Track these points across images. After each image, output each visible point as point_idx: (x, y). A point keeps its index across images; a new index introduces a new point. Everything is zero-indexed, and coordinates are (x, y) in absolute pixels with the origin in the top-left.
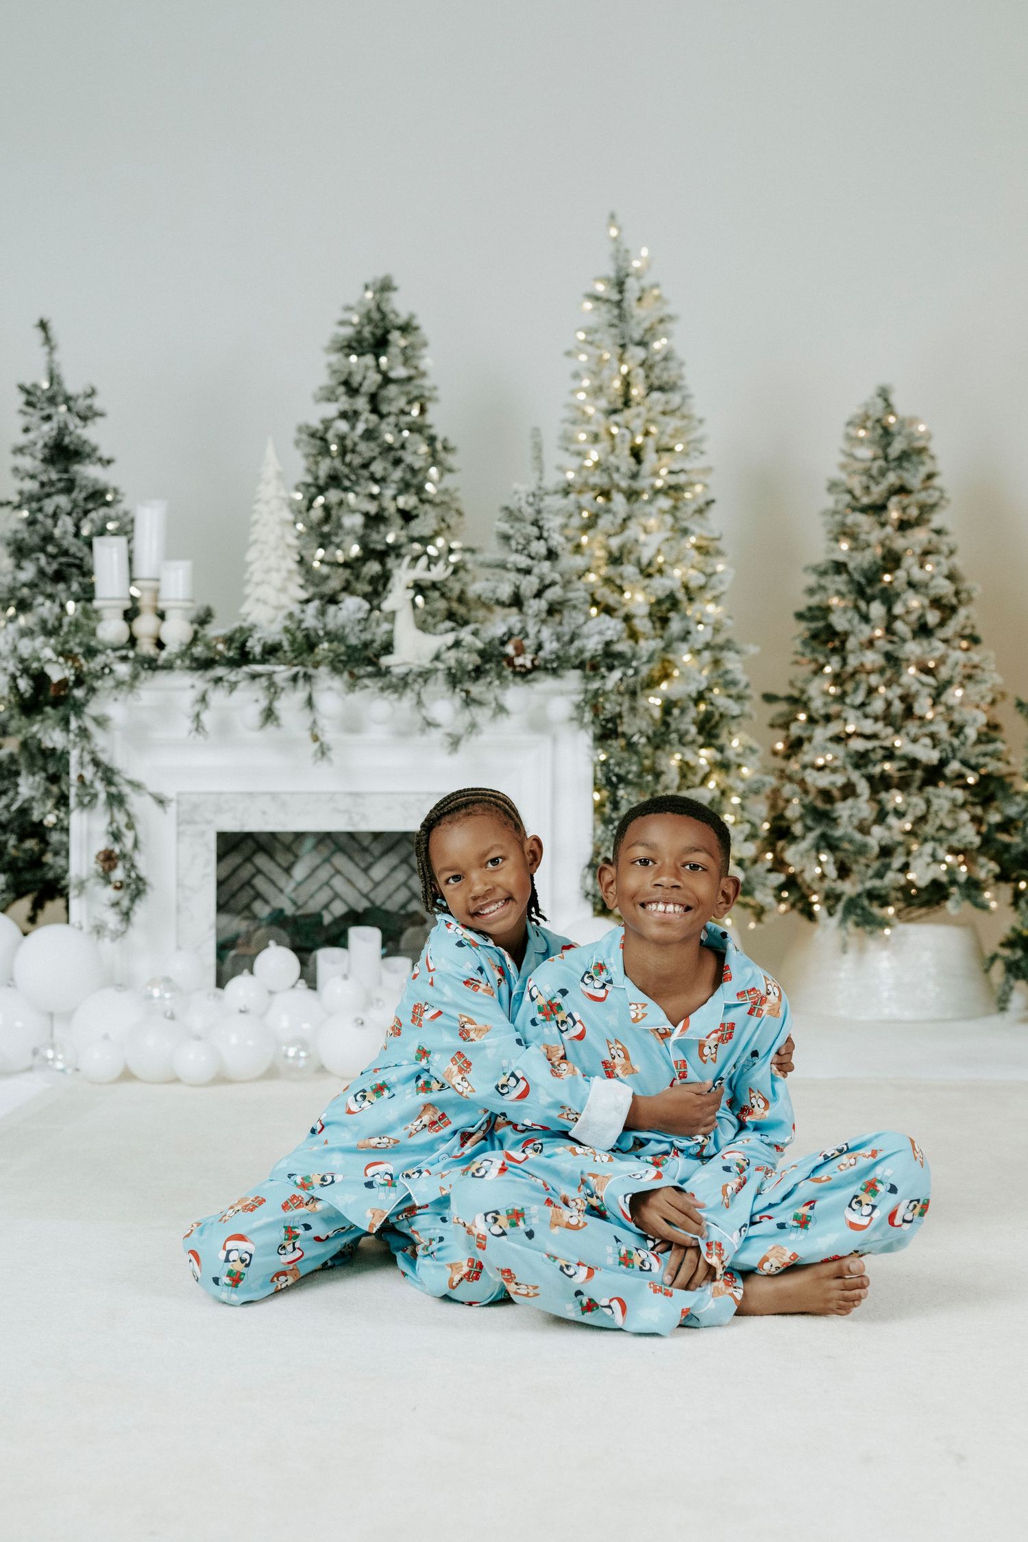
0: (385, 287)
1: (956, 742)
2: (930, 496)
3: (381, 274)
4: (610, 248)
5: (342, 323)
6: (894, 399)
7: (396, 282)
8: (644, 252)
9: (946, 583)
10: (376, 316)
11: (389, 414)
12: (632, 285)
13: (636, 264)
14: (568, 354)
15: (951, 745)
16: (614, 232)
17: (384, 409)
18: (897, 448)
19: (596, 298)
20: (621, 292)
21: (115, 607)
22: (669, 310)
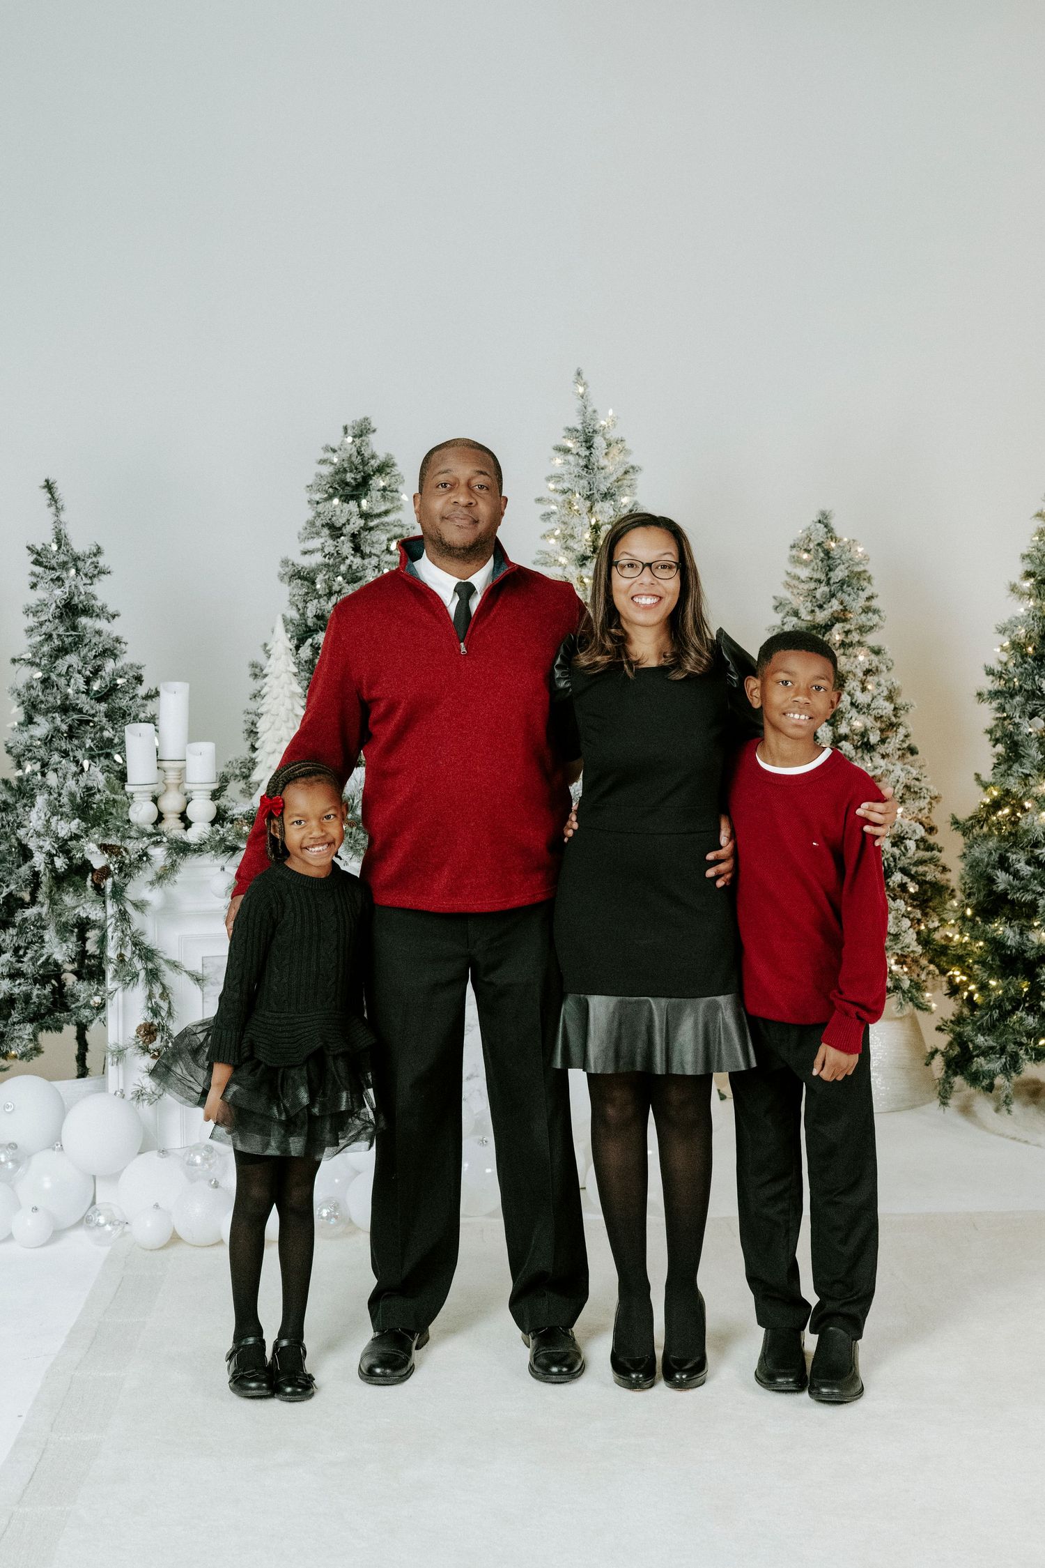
0: (363, 431)
1: (896, 851)
2: (869, 620)
3: (359, 418)
4: (578, 404)
5: (322, 462)
6: (834, 523)
7: (374, 425)
8: (611, 412)
9: (887, 704)
10: (357, 460)
11: (370, 555)
12: (598, 441)
13: (603, 423)
14: (539, 500)
15: (893, 856)
16: (581, 390)
17: (367, 550)
18: (839, 574)
19: (567, 451)
20: (589, 448)
21: (146, 792)
22: (632, 460)
